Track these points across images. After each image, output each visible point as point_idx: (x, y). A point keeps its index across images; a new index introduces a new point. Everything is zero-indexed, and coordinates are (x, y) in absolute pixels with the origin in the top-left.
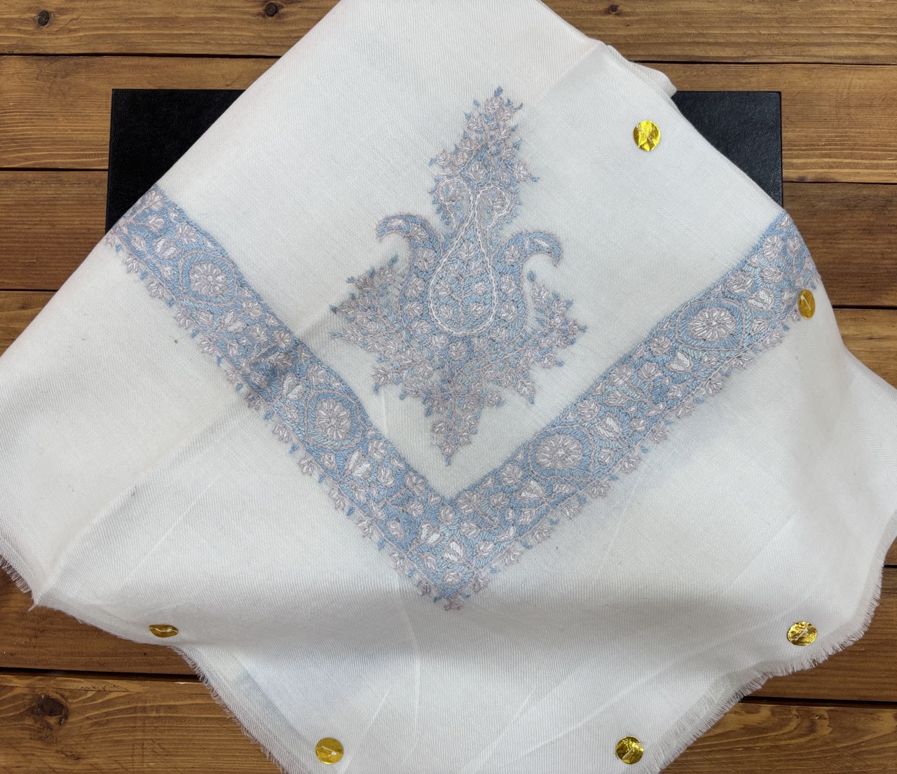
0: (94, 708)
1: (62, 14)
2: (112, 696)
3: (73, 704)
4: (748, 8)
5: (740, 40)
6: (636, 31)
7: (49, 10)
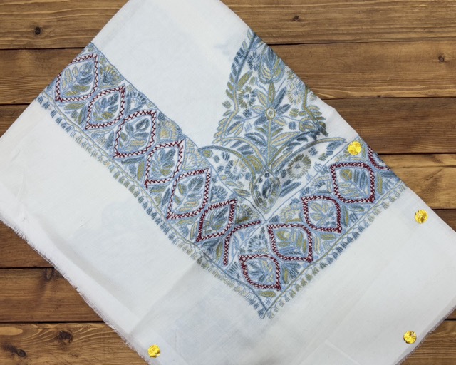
0: (83, 335)
1: (46, 28)
2: (90, 329)
3: (74, 334)
4: (357, 16)
5: (353, 32)
6: (307, 28)
7: (40, 27)
